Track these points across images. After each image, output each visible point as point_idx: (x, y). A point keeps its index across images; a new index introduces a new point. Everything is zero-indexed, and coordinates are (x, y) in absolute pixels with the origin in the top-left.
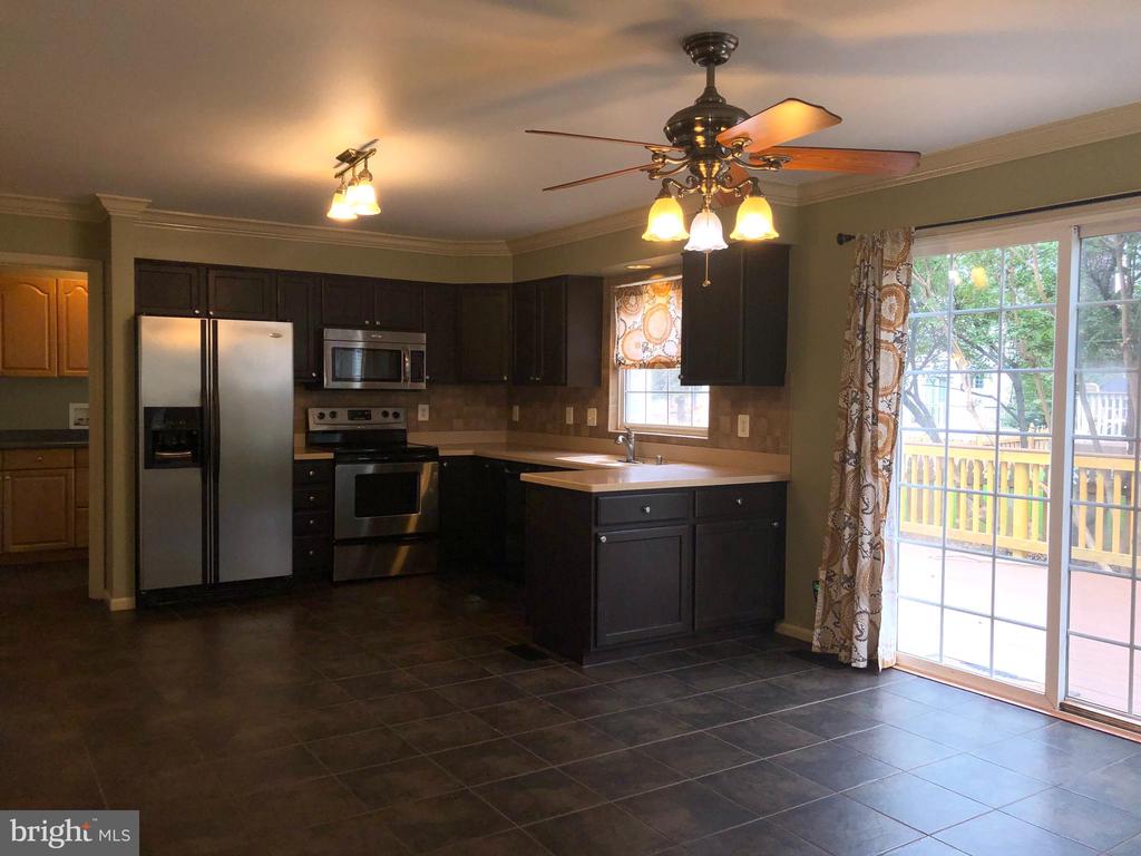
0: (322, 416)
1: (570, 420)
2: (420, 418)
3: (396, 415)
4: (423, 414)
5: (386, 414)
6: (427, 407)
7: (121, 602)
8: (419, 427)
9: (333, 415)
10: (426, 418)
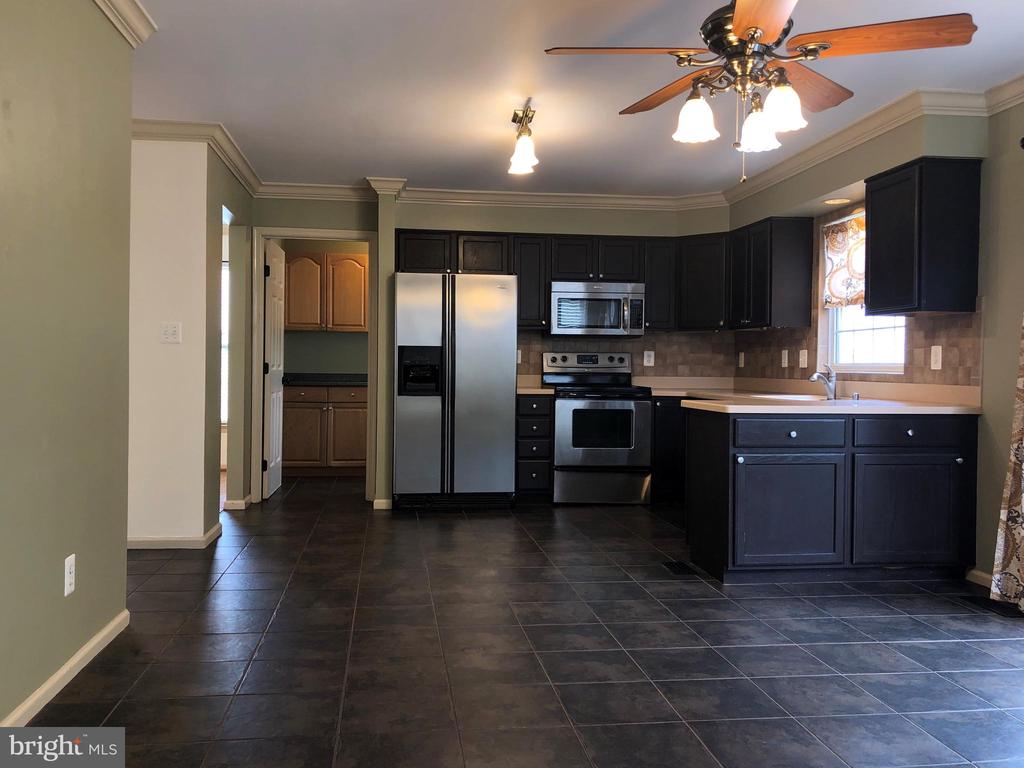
0: (554, 360)
1: (785, 364)
2: (646, 363)
3: (621, 360)
4: (649, 360)
5: (611, 359)
6: (652, 353)
7: (381, 503)
8: (644, 371)
9: (564, 359)
10: (652, 364)
